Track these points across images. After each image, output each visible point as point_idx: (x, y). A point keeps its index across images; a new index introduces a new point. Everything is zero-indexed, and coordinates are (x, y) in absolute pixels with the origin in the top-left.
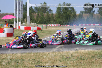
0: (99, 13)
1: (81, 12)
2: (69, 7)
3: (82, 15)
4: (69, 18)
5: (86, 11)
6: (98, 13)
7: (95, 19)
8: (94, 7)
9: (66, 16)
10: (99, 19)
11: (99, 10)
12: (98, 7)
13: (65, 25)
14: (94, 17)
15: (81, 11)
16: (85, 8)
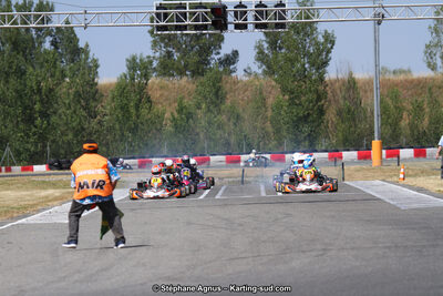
0: (270, 71)
1: (133, 64)
2: (38, 29)
3: (142, 88)
4: (44, 115)
5: (169, 54)
6: (257, 68)
7: (238, 117)
8: (231, 27)
9: (20, 94)
10: (269, 114)
11: (266, 45)
12: (257, 26)
13: (17, 169)
14: (228, 103)
15: (134, 59)
16: (162, 38)
